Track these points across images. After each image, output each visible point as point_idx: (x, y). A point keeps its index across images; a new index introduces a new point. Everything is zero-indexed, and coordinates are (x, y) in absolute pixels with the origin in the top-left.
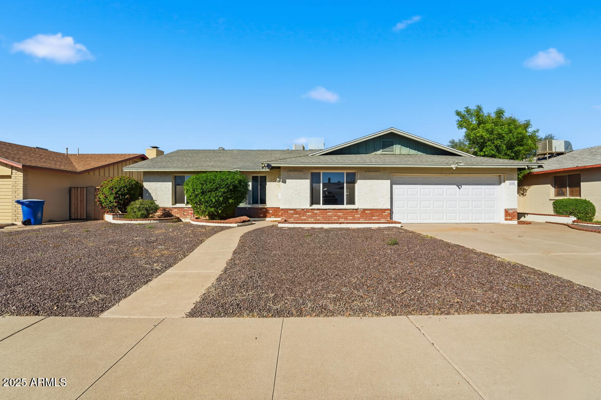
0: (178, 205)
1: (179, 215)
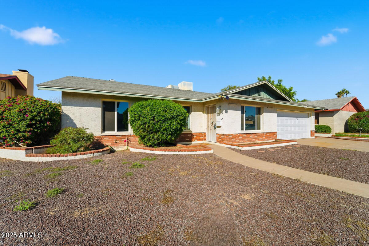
1: (111, 144)
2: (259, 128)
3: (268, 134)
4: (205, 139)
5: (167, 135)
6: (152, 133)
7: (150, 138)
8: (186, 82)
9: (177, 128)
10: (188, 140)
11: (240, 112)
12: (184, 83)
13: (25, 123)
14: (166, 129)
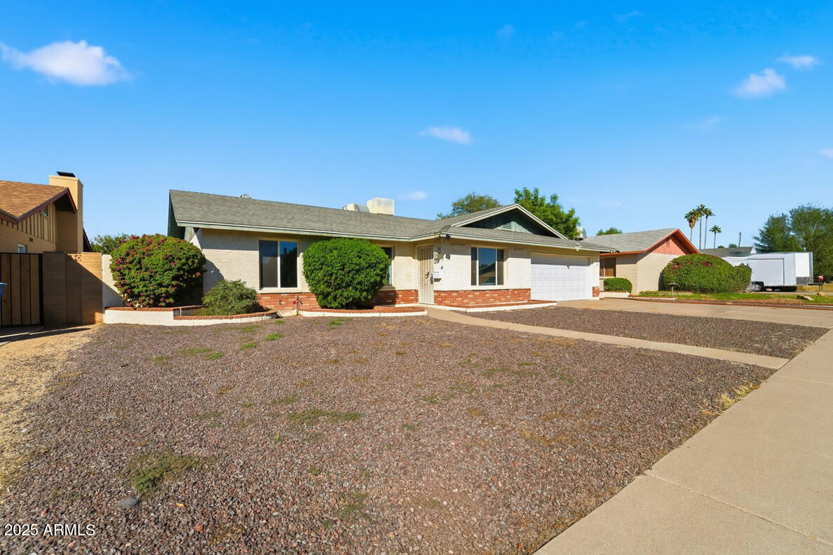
0: (266, 290)
1: (273, 306)
2: (501, 282)
3: (516, 292)
4: (417, 300)
5: (362, 291)
6: (339, 288)
7: (336, 295)
8: (382, 199)
9: (375, 282)
10: (390, 301)
11: (470, 257)
12: (378, 200)
13: (172, 274)
14: (359, 283)
